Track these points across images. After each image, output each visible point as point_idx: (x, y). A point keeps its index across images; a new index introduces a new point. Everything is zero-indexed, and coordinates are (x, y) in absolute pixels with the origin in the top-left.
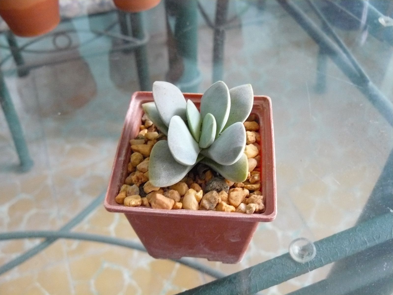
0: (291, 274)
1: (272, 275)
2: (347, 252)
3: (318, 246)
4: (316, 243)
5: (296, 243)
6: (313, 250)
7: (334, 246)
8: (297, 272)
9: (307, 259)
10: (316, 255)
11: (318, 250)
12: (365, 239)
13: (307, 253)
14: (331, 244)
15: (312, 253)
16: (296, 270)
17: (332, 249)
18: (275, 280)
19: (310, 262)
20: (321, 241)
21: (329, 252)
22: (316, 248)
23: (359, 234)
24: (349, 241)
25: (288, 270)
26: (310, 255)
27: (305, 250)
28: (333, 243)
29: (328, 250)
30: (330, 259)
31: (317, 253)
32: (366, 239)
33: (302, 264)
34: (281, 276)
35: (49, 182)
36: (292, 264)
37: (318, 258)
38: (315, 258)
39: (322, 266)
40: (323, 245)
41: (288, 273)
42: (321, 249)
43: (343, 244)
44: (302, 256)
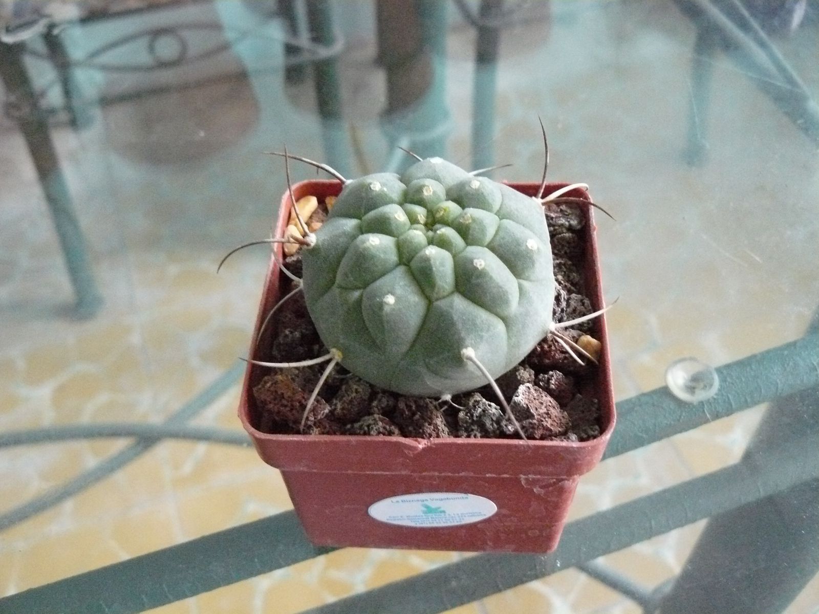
0: (670, 424)
1: (634, 424)
2: (780, 386)
3: (722, 373)
4: (719, 370)
5: (679, 366)
6: (712, 379)
7: (753, 373)
8: (681, 421)
9: (701, 395)
10: (719, 390)
11: (723, 380)
12: (813, 364)
13: (702, 385)
14: (748, 369)
15: (711, 385)
16: (680, 417)
17: (750, 379)
18: (640, 434)
19: (708, 401)
20: (728, 366)
21: (744, 384)
22: (719, 376)
23: (803, 353)
24: (783, 365)
25: (665, 416)
26: (708, 388)
27: (696, 382)
28: (751, 369)
29: (742, 380)
30: (746, 399)
31: (721, 386)
33: (691, 406)
34: (651, 427)
35: (135, 339)
36: (672, 405)
37: (722, 395)
38: (716, 394)
39: (729, 412)
40: (732, 374)
41: (666, 422)
42: (729, 379)
43: (772, 371)
44: (691, 389)
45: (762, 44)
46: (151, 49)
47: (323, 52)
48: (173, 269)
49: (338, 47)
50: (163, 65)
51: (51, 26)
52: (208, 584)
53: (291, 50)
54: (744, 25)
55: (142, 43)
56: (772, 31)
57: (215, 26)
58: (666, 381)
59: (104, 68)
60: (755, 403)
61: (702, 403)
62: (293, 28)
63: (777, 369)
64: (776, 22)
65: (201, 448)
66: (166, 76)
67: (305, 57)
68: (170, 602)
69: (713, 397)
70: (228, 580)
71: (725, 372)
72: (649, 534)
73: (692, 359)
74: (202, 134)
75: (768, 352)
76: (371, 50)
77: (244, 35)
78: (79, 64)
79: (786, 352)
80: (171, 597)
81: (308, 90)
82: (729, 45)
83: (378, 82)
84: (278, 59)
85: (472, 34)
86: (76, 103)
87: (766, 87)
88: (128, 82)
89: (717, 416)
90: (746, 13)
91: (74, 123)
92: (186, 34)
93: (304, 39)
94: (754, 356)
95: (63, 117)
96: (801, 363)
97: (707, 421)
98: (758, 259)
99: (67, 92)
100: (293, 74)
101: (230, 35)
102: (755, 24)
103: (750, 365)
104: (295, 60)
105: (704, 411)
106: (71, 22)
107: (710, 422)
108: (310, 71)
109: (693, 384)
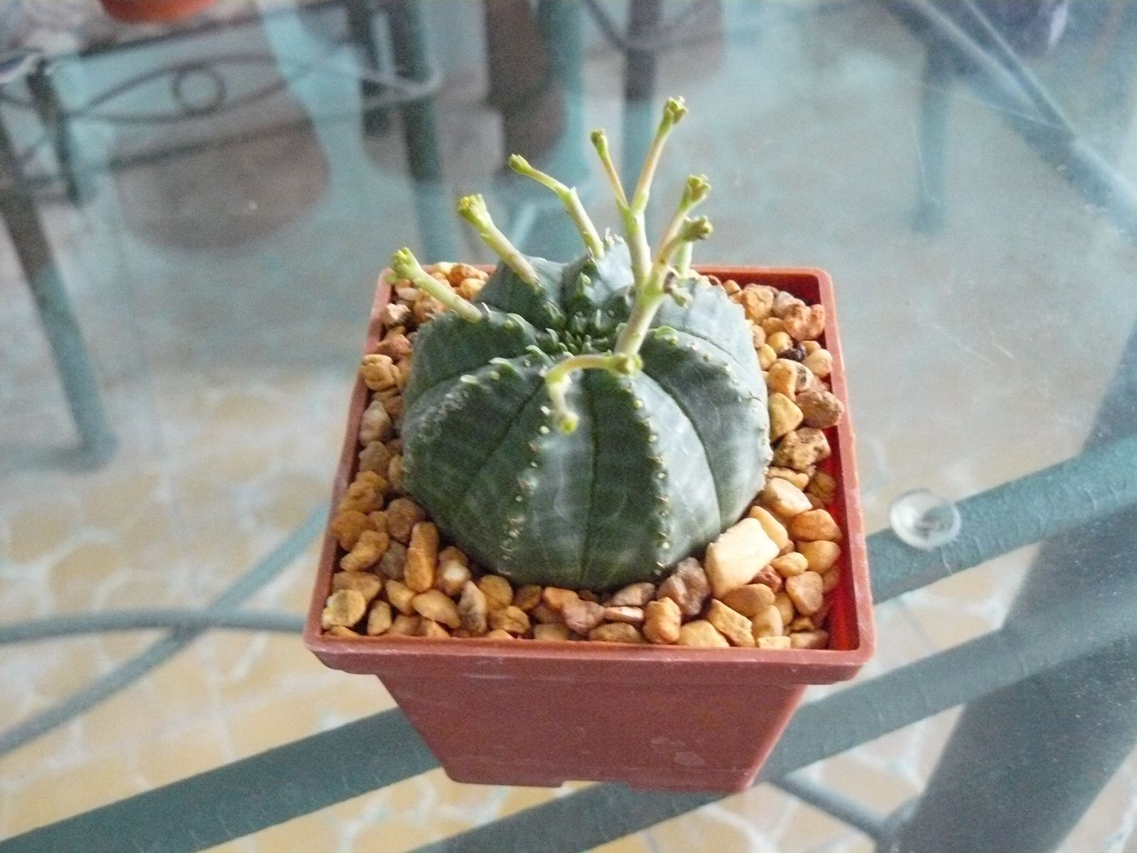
0: (897, 579)
2: (1043, 523)
3: (964, 508)
4: (960, 505)
5: (906, 501)
6: (952, 516)
7: (1006, 507)
8: (911, 574)
9: (938, 539)
10: (962, 531)
11: (966, 518)
13: (937, 525)
14: (1000, 502)
15: (950, 525)
16: (910, 569)
17: (1003, 515)
19: (947, 547)
20: (973, 499)
21: (994, 522)
22: (961, 515)
23: (1072, 478)
24: (1047, 496)
25: (889, 568)
27: (929, 522)
28: (1004, 502)
29: (991, 518)
30: (997, 543)
31: (963, 525)
32: (1089, 491)
33: (924, 553)
36: (899, 554)
37: (966, 538)
38: (958, 537)
39: (976, 561)
40: (979, 509)
41: (890, 576)
42: (974, 516)
43: (1031, 504)
44: (923, 531)
45: (1010, 65)
46: (176, 91)
47: (414, 91)
48: (214, 396)
49: (434, 83)
50: (192, 113)
51: (42, 64)
52: (280, 814)
53: (369, 88)
54: (984, 39)
55: (164, 83)
56: (1021, 47)
57: (266, 58)
58: (889, 520)
59: (115, 119)
60: (1010, 547)
61: (938, 549)
62: (372, 59)
63: (1039, 501)
64: (1026, 37)
65: (261, 641)
66: (201, 129)
67: (389, 98)
68: (228, 839)
69: (954, 542)
70: (306, 807)
71: (969, 507)
72: (874, 731)
73: (924, 491)
74: (253, 206)
75: (1026, 478)
76: (478, 86)
77: (305, 69)
78: (79, 114)
79: (1050, 478)
80: (229, 833)
81: (395, 143)
82: (965, 68)
83: (491, 128)
84: (353, 102)
85: (617, 61)
86: (77, 168)
87: (1016, 123)
88: (148, 138)
89: (960, 566)
90: (986, 24)
91: (73, 195)
92: (226, 71)
93: (387, 74)
94: (1008, 485)
95: (59, 187)
96: (1070, 491)
97: (945, 574)
98: (1008, 353)
99: (64, 154)
100: (373, 123)
101: (286, 70)
102: (998, 37)
103: (1002, 496)
104: (375, 103)
105: (941, 560)
106: (66, 57)
107: (950, 575)
108: (395, 118)
109: (926, 525)
